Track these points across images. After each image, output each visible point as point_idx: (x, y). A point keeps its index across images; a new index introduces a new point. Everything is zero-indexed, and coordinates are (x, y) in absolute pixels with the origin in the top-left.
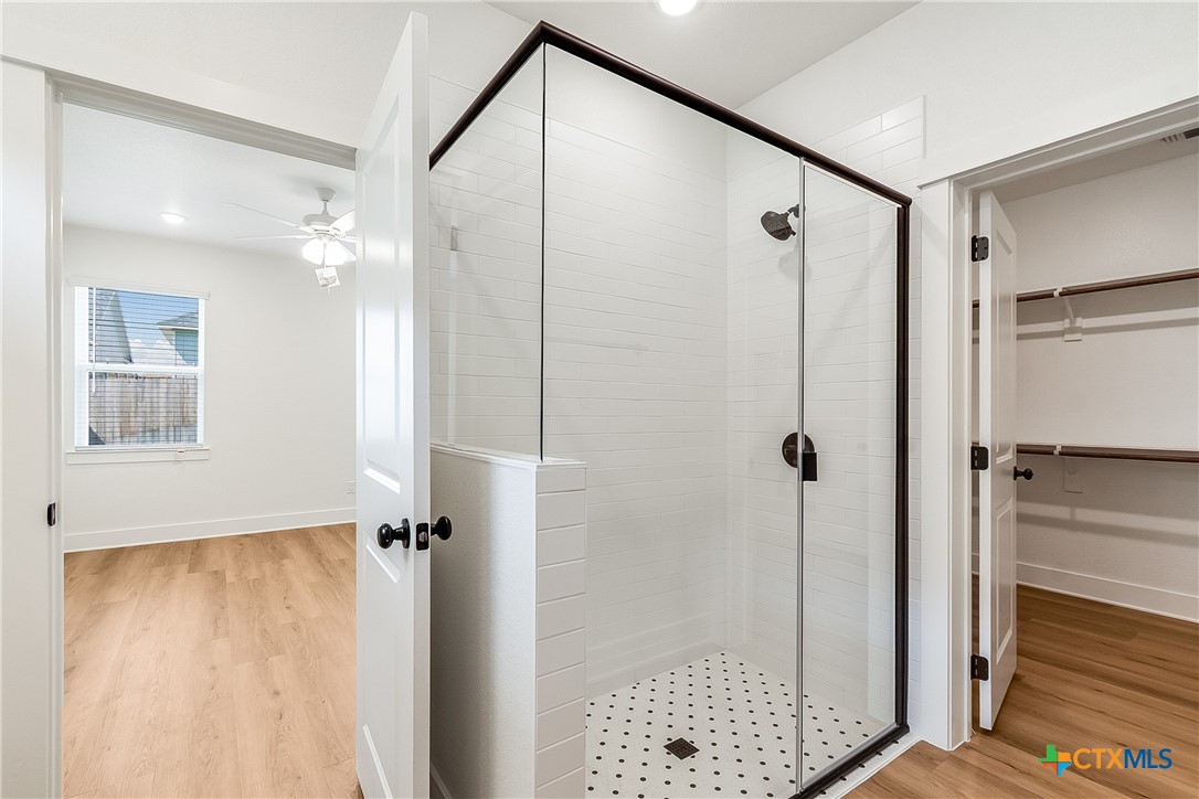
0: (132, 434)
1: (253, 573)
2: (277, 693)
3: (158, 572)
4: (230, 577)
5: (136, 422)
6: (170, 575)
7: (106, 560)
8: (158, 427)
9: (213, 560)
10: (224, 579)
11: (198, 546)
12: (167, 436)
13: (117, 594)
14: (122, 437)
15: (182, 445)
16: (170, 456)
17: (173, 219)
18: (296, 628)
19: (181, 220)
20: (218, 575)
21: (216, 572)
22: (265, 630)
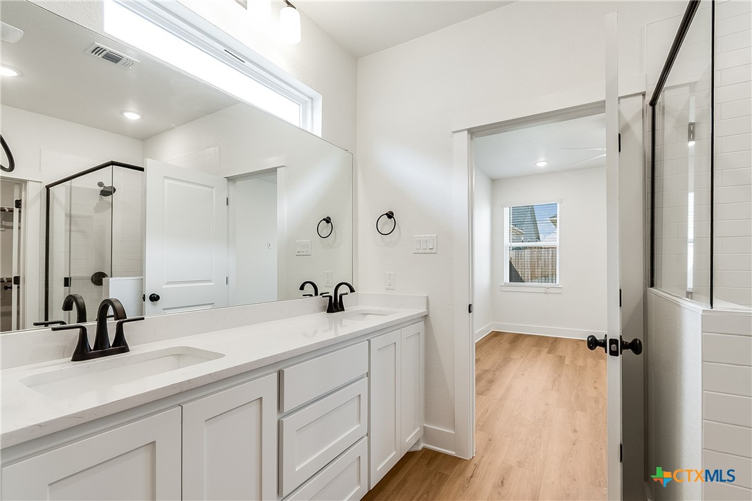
0: (536, 278)
1: (580, 363)
2: (576, 431)
3: (534, 349)
4: (567, 361)
5: (538, 272)
6: (539, 352)
7: (514, 338)
8: (548, 275)
9: (561, 351)
10: (564, 361)
11: (556, 341)
12: (552, 280)
13: (515, 355)
14: (531, 279)
15: (550, 284)
16: (543, 290)
17: (542, 164)
18: (597, 400)
19: (545, 163)
20: (561, 359)
21: (561, 357)
22: (578, 395)
